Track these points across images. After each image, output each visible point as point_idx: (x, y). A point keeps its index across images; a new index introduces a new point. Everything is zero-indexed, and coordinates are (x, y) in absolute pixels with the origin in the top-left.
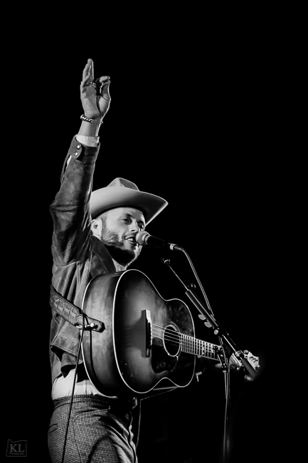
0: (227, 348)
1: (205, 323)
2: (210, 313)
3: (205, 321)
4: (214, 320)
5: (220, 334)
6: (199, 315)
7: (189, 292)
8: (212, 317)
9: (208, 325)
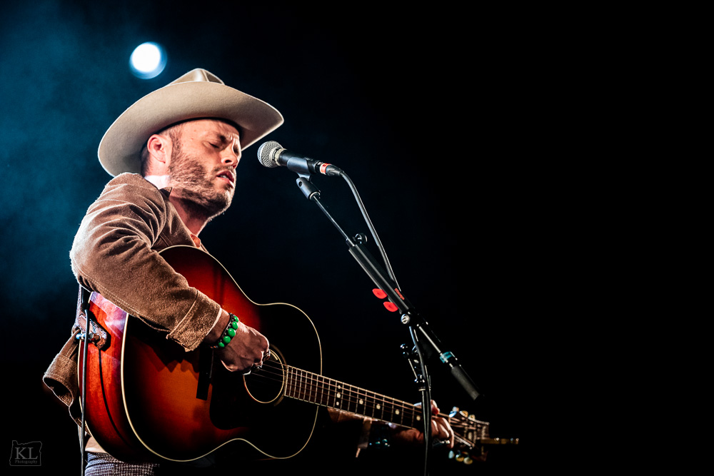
0: (425, 347)
1: (385, 304)
2: (394, 286)
3: (386, 299)
4: (401, 298)
5: (412, 323)
6: (374, 291)
7: (355, 250)
8: (397, 292)
9: (390, 306)
